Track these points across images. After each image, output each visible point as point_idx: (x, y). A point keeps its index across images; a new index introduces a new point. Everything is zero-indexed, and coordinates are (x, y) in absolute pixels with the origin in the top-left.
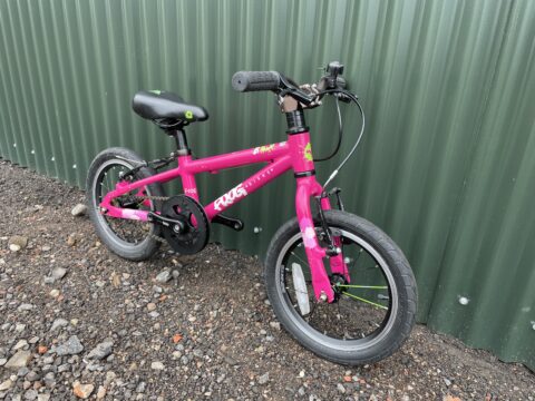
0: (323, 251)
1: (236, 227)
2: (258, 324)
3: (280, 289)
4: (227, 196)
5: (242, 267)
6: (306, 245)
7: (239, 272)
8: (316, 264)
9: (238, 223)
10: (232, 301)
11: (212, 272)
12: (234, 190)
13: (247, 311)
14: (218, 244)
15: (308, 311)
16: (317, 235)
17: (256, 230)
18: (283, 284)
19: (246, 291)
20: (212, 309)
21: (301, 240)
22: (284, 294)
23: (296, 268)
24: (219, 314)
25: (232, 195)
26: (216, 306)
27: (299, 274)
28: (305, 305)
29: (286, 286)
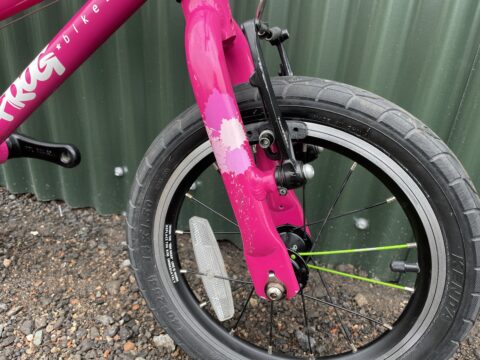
0: (269, 179)
1: (65, 160)
2: (128, 346)
3: (166, 275)
4: (20, 83)
5: (99, 233)
6: (224, 169)
7: (92, 243)
8: (253, 213)
9: (66, 152)
10: (77, 304)
11: (40, 250)
12: (33, 67)
13: (105, 319)
14: (60, 201)
15: (232, 313)
16: (252, 142)
17: (118, 171)
18: (172, 265)
19: (105, 278)
20: (33, 329)
21: (210, 159)
22: (177, 286)
23: (200, 230)
24: (46, 336)
25: (28, 80)
26: (40, 322)
27: (206, 241)
28: (223, 301)
29: (179, 266)
